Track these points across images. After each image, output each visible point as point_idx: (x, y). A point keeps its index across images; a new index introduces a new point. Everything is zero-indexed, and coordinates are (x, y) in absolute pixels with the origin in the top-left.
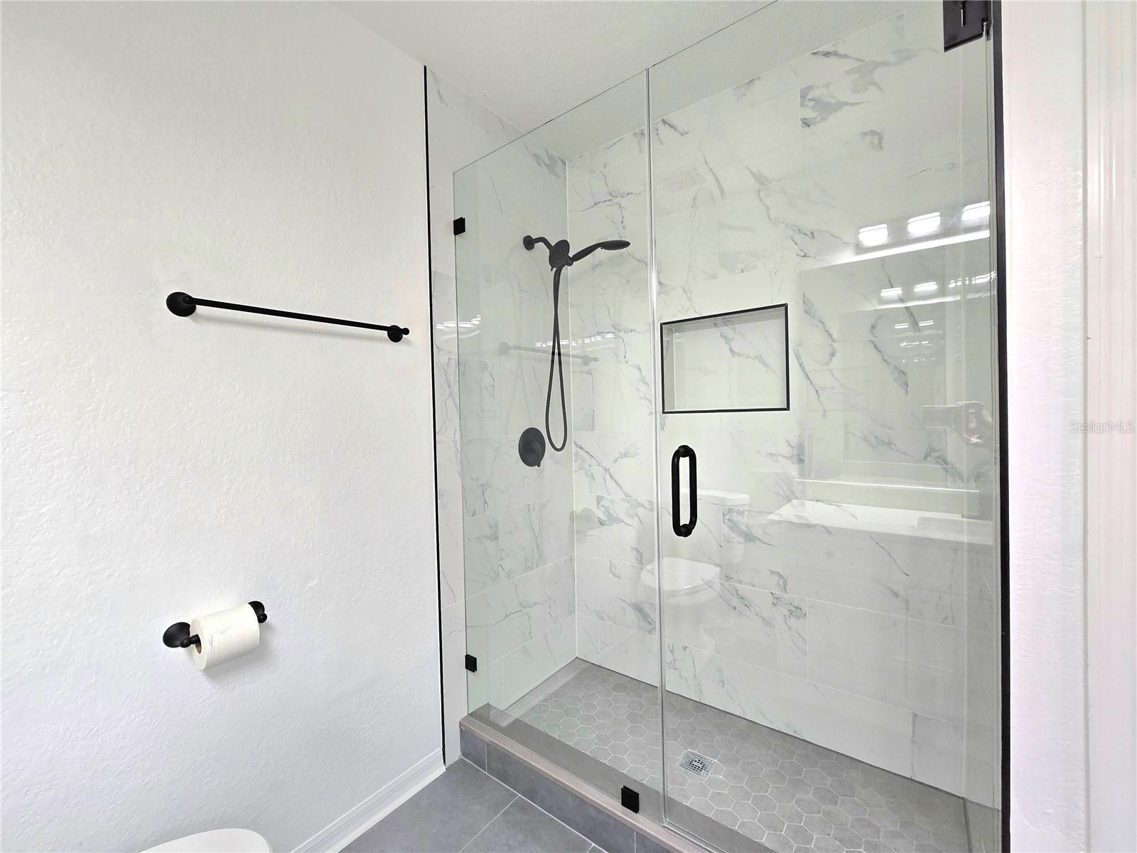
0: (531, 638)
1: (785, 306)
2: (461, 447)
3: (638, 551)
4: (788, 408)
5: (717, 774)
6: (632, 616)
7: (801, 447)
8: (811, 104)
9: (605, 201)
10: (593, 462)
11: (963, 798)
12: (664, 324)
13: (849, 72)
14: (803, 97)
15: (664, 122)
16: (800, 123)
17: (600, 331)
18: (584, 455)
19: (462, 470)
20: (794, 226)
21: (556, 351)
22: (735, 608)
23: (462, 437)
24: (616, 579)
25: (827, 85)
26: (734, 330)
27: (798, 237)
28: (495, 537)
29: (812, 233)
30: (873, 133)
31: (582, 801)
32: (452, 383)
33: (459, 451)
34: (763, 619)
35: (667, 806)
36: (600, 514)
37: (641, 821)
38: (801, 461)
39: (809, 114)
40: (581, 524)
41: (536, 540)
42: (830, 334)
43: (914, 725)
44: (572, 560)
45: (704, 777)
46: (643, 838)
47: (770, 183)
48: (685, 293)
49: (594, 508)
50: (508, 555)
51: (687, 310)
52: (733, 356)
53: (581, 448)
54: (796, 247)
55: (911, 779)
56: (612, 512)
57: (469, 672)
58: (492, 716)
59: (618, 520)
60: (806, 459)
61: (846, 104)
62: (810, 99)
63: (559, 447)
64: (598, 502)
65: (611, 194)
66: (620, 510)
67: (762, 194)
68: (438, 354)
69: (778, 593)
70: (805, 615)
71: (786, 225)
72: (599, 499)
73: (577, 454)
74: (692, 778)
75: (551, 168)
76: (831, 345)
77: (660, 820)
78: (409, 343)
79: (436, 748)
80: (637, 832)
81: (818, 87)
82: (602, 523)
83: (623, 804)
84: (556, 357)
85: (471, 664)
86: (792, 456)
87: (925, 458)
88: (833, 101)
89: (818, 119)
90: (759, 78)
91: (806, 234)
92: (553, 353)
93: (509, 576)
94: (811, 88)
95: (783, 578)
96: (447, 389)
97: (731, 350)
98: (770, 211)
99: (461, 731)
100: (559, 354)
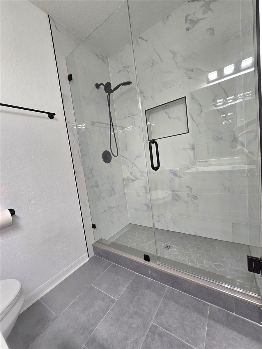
0: (114, 218)
1: (185, 97)
2: (82, 156)
3: (145, 187)
4: (188, 132)
5: (175, 249)
6: (145, 208)
7: (194, 145)
8: (189, 22)
9: (123, 70)
10: (128, 161)
11: (248, 245)
12: (146, 110)
13: (201, 7)
14: (186, 19)
15: (140, 37)
16: (186, 30)
17: (126, 117)
18: (125, 159)
19: (83, 164)
20: (186, 68)
21: (111, 124)
22: (176, 200)
23: (81, 153)
24: (139, 197)
25: (194, 13)
26: (169, 110)
27: (187, 72)
28: (97, 186)
29: (192, 70)
30: (210, 29)
31: (132, 261)
32: (75, 134)
33: (81, 157)
34: (185, 202)
35: (158, 259)
36: (132, 177)
37: (151, 264)
38: (194, 149)
39: (188, 25)
40: (126, 182)
41: (112, 187)
42: (200, 105)
43: (233, 226)
44: (125, 193)
45: (170, 251)
46: (152, 268)
47: (177, 54)
48: (152, 98)
49: (130, 176)
50: (103, 192)
51: (153, 104)
52: (170, 119)
53: (124, 157)
54: (187, 76)
55: (233, 242)
56: (136, 176)
57: (94, 229)
58: (103, 242)
59: (138, 179)
60: (195, 148)
61: (201, 19)
62: (188, 20)
63: (116, 156)
64: (131, 174)
65: (124, 67)
66: (138, 175)
67: (174, 59)
68: (68, 124)
69: (189, 193)
70: (198, 198)
71: (183, 68)
72: (131, 173)
73: (123, 159)
74: (167, 251)
75: (103, 60)
76: (201, 108)
77: (156, 262)
78: (57, 119)
79: (86, 253)
80: (150, 267)
81: (191, 14)
82: (133, 180)
83: (145, 260)
84: (112, 126)
85: (94, 226)
86: (190, 148)
87: (233, 141)
88: (196, 19)
89: (191, 27)
90: (170, 15)
91: (190, 71)
92: (110, 125)
93: (104, 198)
94: (189, 15)
95: (190, 188)
96: (73, 136)
97: (169, 117)
98: (178, 64)
99: (93, 247)
100: (113, 125)
